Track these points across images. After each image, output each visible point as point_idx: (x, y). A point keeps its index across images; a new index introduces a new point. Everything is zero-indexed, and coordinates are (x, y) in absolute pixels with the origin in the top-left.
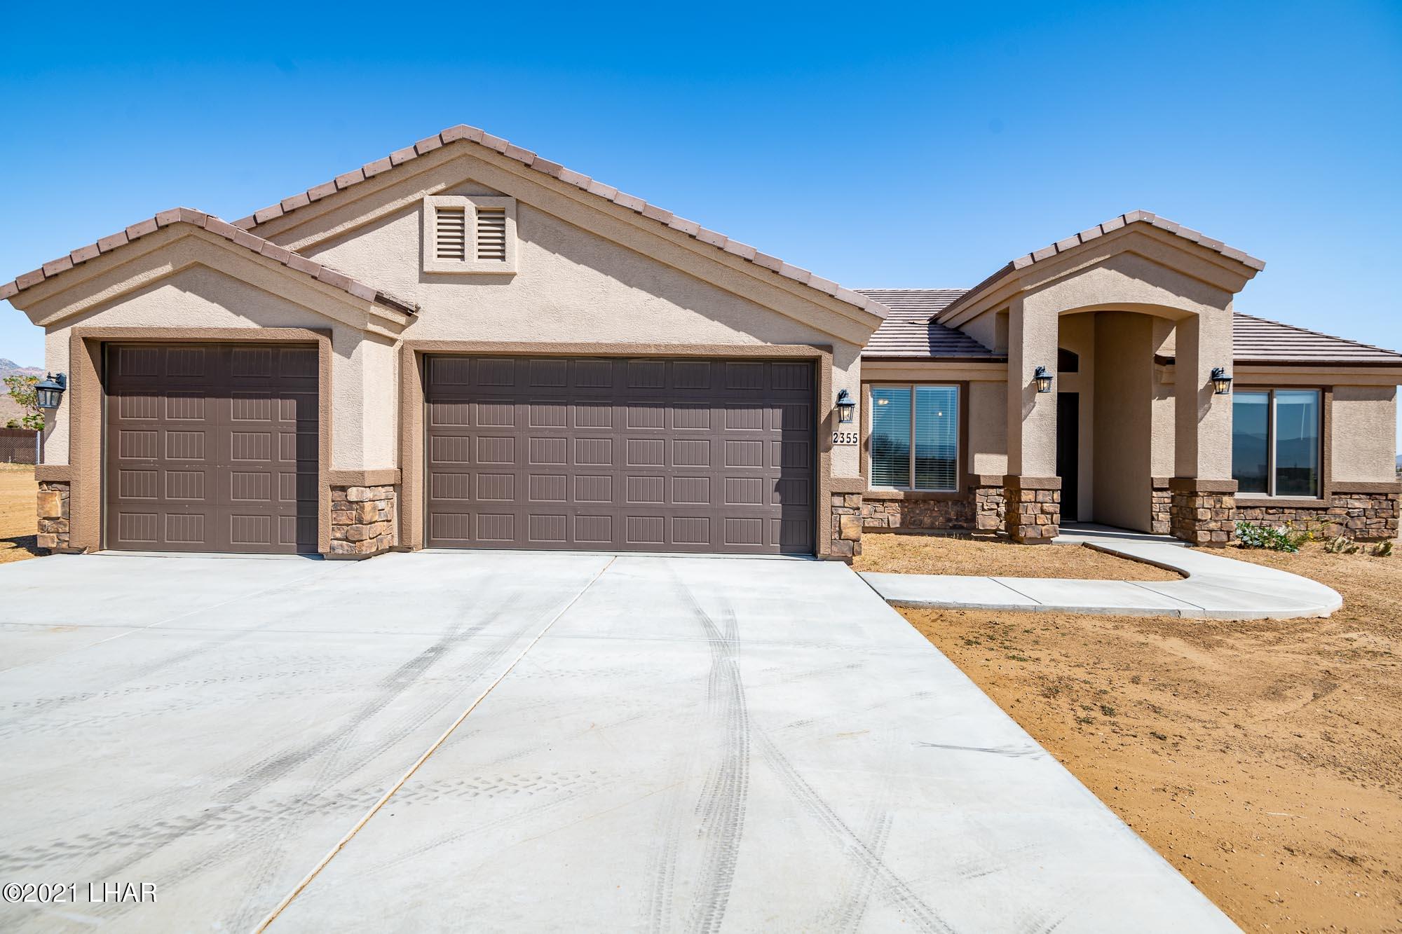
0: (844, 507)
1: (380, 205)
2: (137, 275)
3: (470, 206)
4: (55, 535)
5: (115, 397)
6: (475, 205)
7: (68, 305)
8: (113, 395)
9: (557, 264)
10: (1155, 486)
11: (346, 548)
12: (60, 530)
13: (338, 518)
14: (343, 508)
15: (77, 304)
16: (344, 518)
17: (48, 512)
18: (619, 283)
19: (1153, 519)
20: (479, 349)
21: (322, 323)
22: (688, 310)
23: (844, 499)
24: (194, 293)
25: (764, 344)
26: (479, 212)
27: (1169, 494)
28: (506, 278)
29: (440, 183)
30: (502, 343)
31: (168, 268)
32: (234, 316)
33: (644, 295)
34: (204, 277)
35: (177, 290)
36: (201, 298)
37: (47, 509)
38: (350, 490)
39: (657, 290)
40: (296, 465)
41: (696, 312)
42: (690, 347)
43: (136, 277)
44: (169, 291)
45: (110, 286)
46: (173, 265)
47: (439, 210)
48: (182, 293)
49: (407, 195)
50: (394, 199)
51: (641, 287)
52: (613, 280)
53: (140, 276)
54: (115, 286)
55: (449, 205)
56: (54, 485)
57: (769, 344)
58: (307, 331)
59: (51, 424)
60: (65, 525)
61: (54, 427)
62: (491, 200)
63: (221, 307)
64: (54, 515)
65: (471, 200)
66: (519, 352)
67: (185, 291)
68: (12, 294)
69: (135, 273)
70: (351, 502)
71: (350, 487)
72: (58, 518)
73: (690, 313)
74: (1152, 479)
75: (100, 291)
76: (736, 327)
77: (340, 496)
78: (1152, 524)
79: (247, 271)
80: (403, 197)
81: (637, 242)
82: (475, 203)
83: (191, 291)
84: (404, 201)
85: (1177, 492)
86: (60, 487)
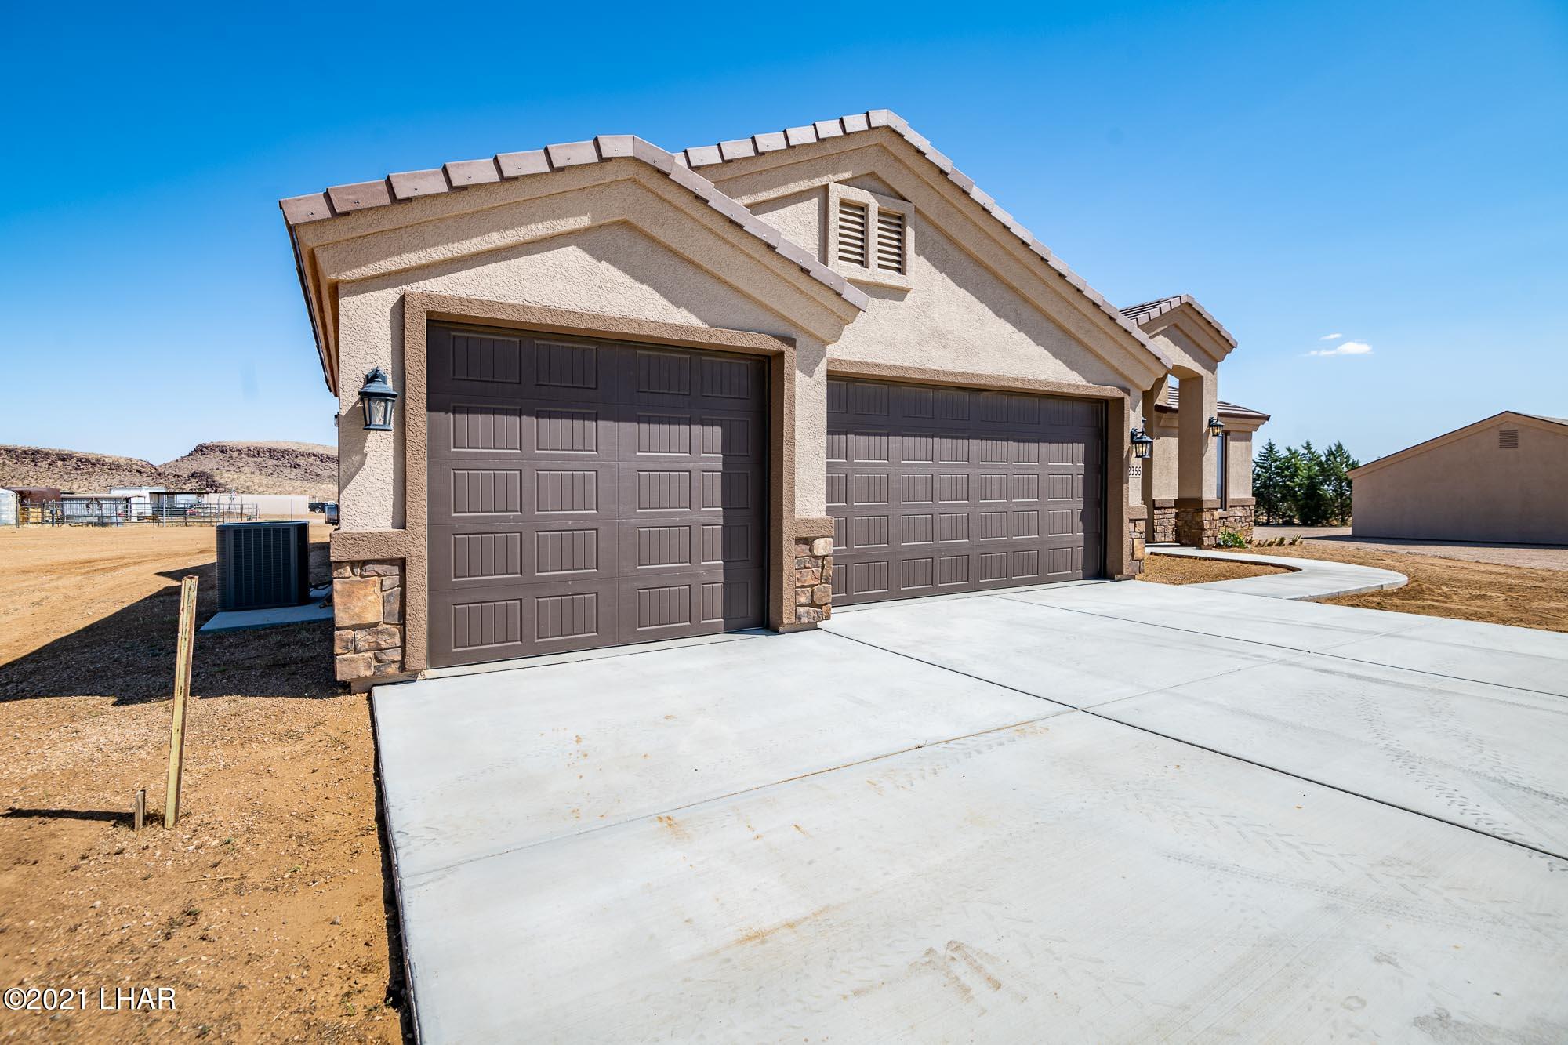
0: (1135, 532)
1: (786, 182)
2: (536, 222)
3: (874, 205)
4: (370, 654)
5: (442, 414)
6: (878, 205)
7: (405, 252)
8: (439, 410)
9: (941, 283)
10: (1156, 506)
11: (812, 615)
12: (384, 645)
13: (803, 579)
14: (807, 565)
15: (422, 254)
16: (809, 577)
17: (359, 616)
18: (991, 312)
19: (1154, 531)
20: (881, 373)
21: (783, 328)
22: (1040, 346)
23: (1135, 525)
24: (614, 265)
25: (1087, 384)
26: (880, 213)
27: (1174, 510)
28: (899, 293)
29: (846, 171)
30: (901, 368)
31: (583, 221)
32: (671, 307)
33: (1009, 328)
34: (626, 244)
35: (587, 257)
36: (623, 274)
37: (357, 610)
38: (816, 541)
39: (1019, 325)
40: (722, 514)
41: (1045, 349)
42: (1045, 383)
43: (533, 226)
44: (573, 255)
45: (489, 231)
46: (593, 219)
47: (843, 203)
48: (595, 261)
49: (814, 177)
50: (801, 179)
51: (1008, 319)
52: (986, 308)
53: (540, 226)
54: (495, 234)
55: (854, 199)
56: (369, 567)
57: (1091, 384)
58: (771, 339)
59: (356, 459)
60: (392, 635)
61: (362, 464)
62: (893, 202)
63: (654, 292)
64: (370, 618)
65: (875, 198)
66: (916, 379)
67: (600, 260)
68: (317, 217)
69: (532, 219)
70: (816, 557)
71: (818, 538)
72: (376, 624)
73: (1041, 349)
74: (1154, 500)
75: (468, 237)
76: (1071, 365)
77: (803, 551)
78: (1154, 535)
79: (701, 247)
80: (810, 178)
81: (1011, 273)
82: (879, 203)
83: (608, 261)
84: (810, 184)
85: (1182, 509)
86: (380, 568)
